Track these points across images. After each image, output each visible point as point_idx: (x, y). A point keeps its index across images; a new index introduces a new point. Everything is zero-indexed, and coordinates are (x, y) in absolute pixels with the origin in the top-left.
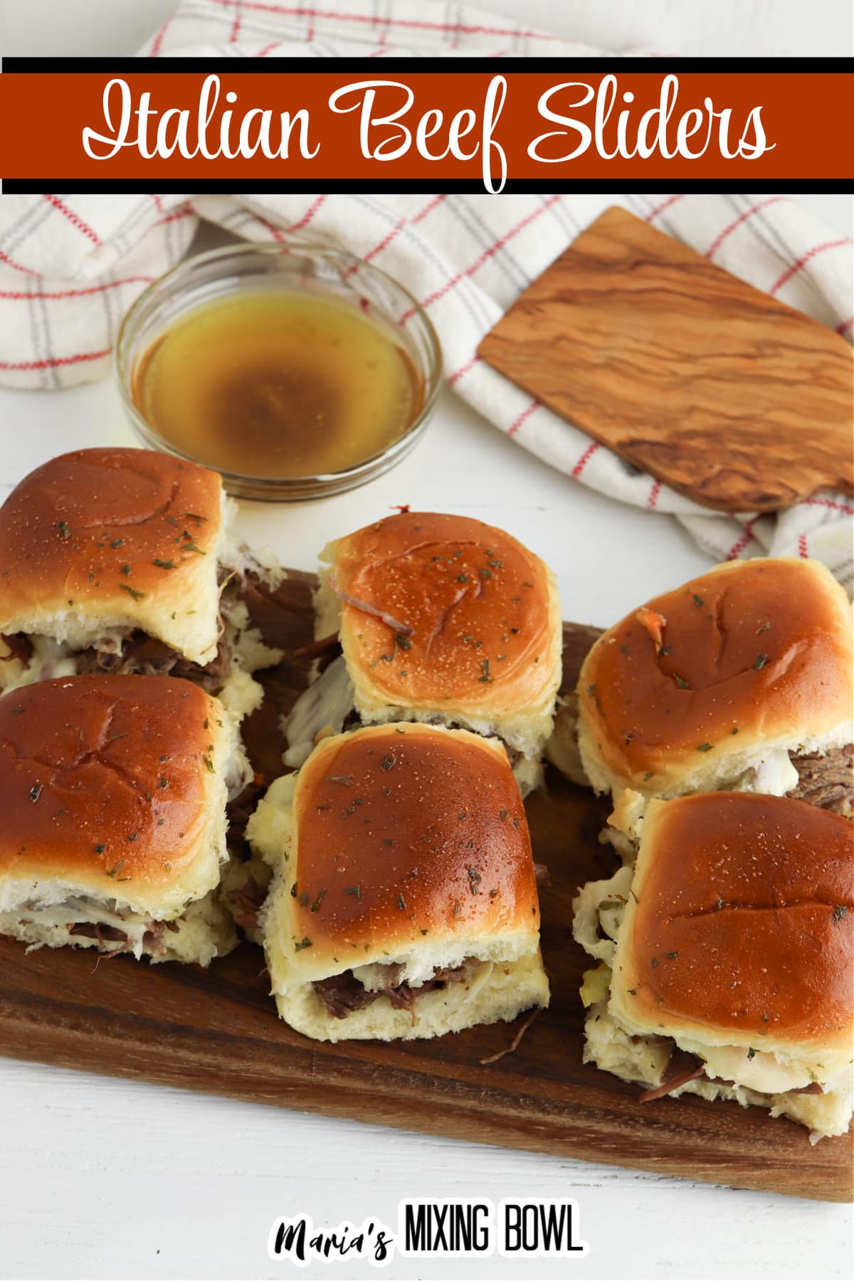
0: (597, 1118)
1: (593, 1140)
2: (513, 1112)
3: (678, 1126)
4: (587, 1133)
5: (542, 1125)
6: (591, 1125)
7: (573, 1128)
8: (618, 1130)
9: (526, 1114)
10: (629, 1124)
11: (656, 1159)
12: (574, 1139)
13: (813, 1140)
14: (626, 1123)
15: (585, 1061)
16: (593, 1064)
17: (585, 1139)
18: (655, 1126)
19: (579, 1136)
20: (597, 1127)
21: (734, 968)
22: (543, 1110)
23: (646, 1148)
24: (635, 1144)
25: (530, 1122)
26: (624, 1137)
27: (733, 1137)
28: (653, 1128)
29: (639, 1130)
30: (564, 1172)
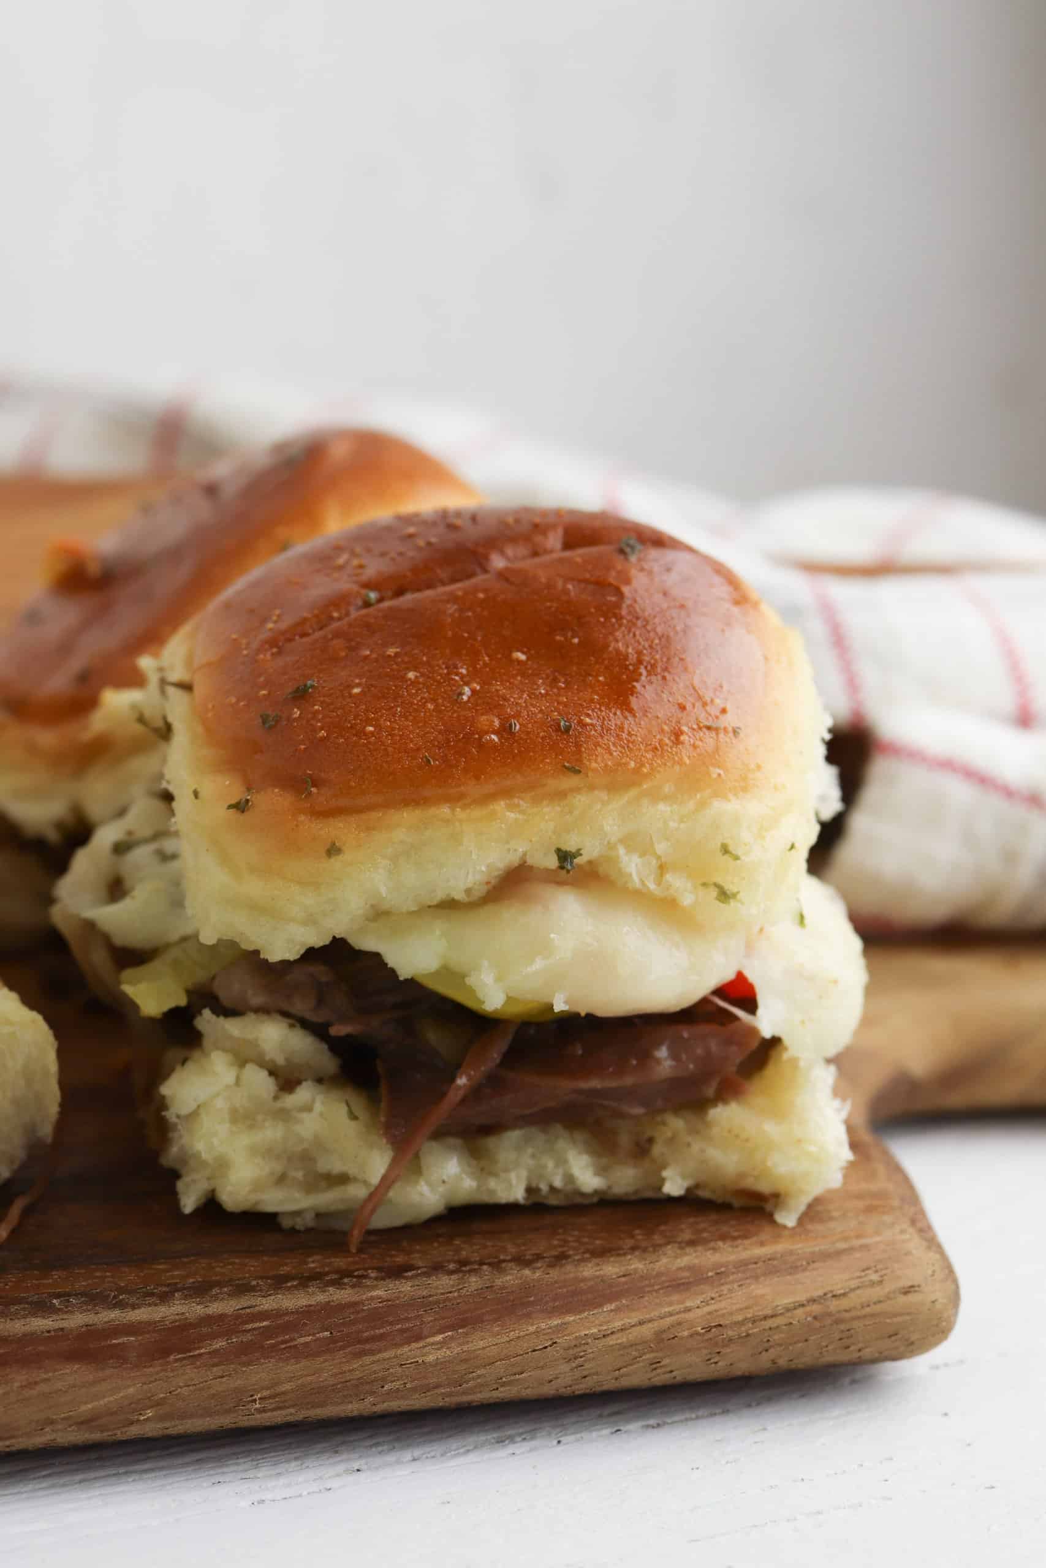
0: (261, 1290)
1: (267, 1333)
2: (41, 1324)
3: (463, 1263)
4: (247, 1323)
5: (128, 1334)
6: (252, 1302)
7: (208, 1320)
8: (321, 1298)
9: (77, 1320)
10: (345, 1284)
11: (439, 1338)
12: (219, 1344)
13: (788, 1218)
14: (337, 1283)
15: (189, 1203)
16: (211, 1206)
17: (249, 1337)
18: (410, 1274)
19: (228, 1333)
20: (268, 1303)
21: (452, 669)
22: (121, 1305)
23: (407, 1319)
24: (376, 1317)
25: (90, 1333)
26: (342, 1307)
27: (601, 1253)
28: (406, 1278)
29: (375, 1287)
30: (222, 1490)
